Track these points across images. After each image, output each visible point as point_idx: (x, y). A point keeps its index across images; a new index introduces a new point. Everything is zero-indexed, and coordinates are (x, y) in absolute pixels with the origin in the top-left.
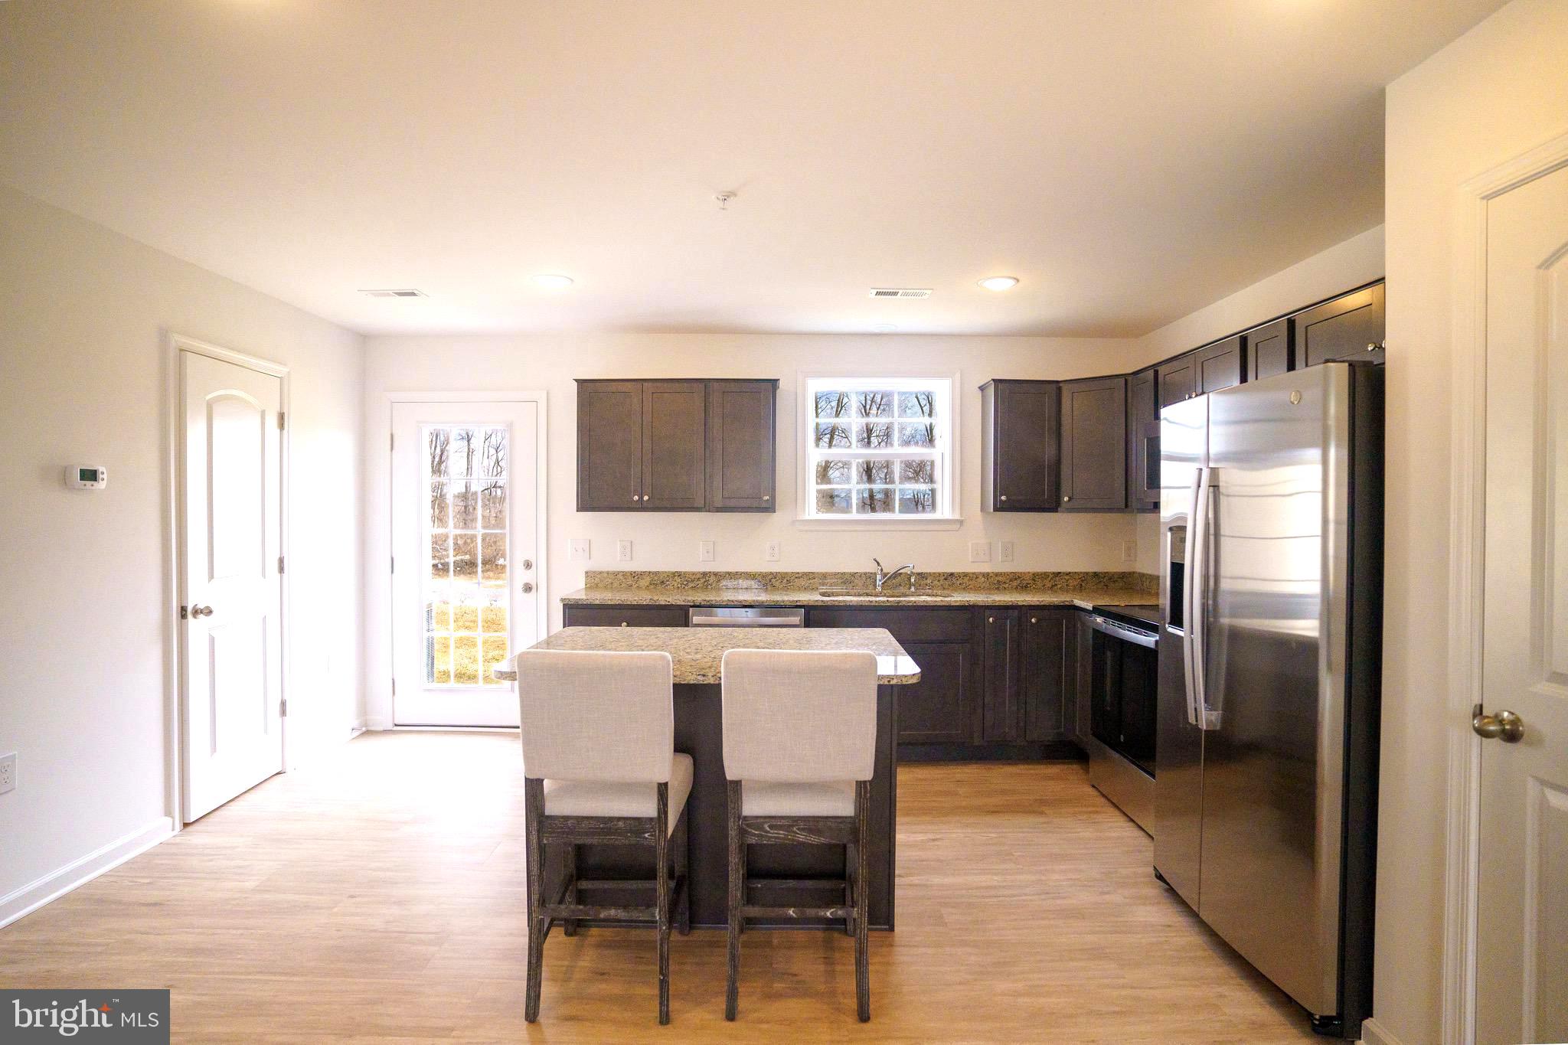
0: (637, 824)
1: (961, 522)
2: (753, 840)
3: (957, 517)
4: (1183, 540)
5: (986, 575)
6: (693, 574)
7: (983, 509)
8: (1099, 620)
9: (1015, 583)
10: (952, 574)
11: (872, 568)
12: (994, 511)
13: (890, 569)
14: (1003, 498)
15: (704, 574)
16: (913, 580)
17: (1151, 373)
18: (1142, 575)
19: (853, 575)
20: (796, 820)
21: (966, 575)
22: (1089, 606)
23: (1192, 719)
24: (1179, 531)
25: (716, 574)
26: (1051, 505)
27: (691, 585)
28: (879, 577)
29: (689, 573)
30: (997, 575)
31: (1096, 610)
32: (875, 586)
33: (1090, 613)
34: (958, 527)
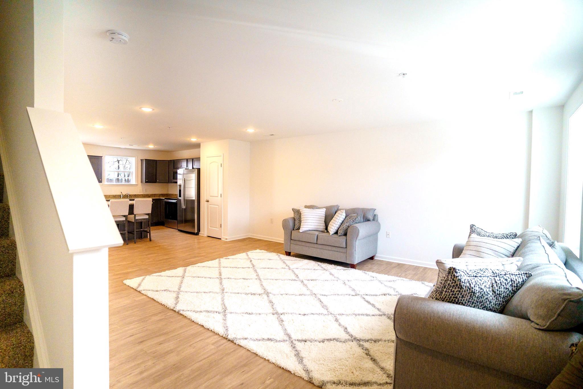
0: (123, 221)
1: (137, 185)
2: (137, 222)
3: (136, 184)
4: (181, 187)
5: (142, 195)
7: (142, 182)
8: (166, 200)
10: (136, 195)
11: (119, 194)
12: (145, 182)
13: (124, 194)
14: (147, 180)
16: (128, 196)
17: (173, 161)
18: (170, 194)
19: (116, 195)
20: (142, 219)
21: (138, 195)
22: (164, 198)
23: (182, 208)
24: (180, 186)
26: (155, 182)
28: (122, 195)
30: (144, 195)
31: (165, 199)
32: (121, 197)
33: (164, 199)
34: (136, 186)
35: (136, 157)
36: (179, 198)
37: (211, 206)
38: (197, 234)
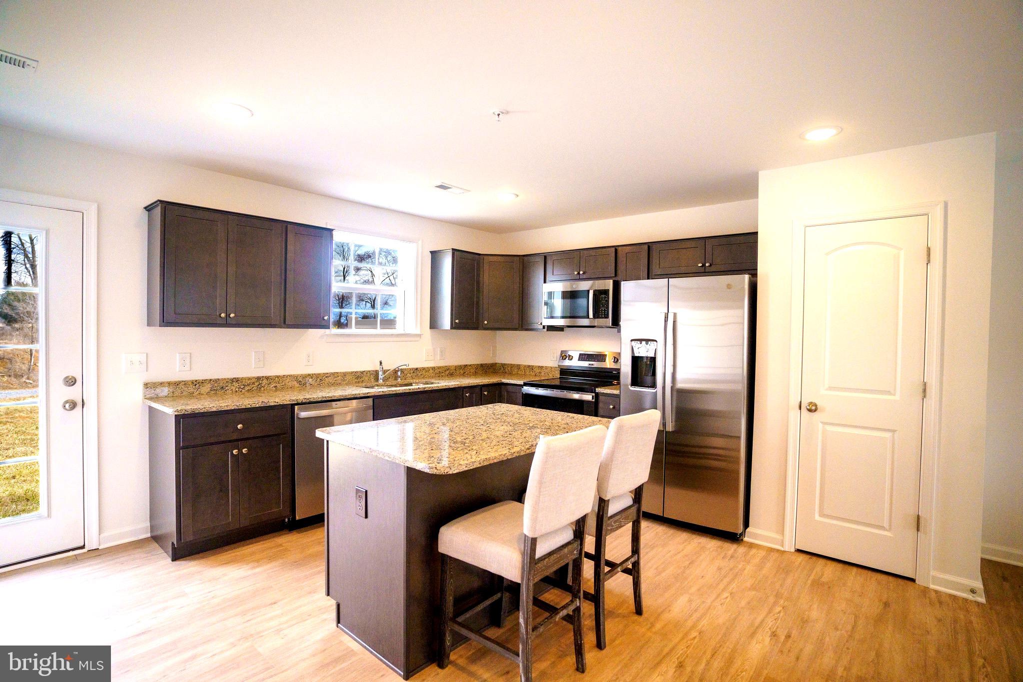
1: (416, 335)
3: (419, 332)
5: (433, 368)
6: (249, 379)
7: (434, 324)
9: (447, 372)
10: (417, 369)
11: (378, 368)
12: (452, 327)
13: (390, 365)
14: (457, 321)
15: (259, 378)
16: (399, 373)
19: (362, 372)
20: (621, 514)
21: (424, 369)
22: (521, 382)
25: (267, 378)
27: (247, 388)
28: (380, 373)
29: (245, 379)
31: (525, 384)
32: (377, 379)
33: (521, 386)
34: (418, 339)
35: (420, 242)
36: (632, 388)
37: (829, 428)
38: (733, 538)
